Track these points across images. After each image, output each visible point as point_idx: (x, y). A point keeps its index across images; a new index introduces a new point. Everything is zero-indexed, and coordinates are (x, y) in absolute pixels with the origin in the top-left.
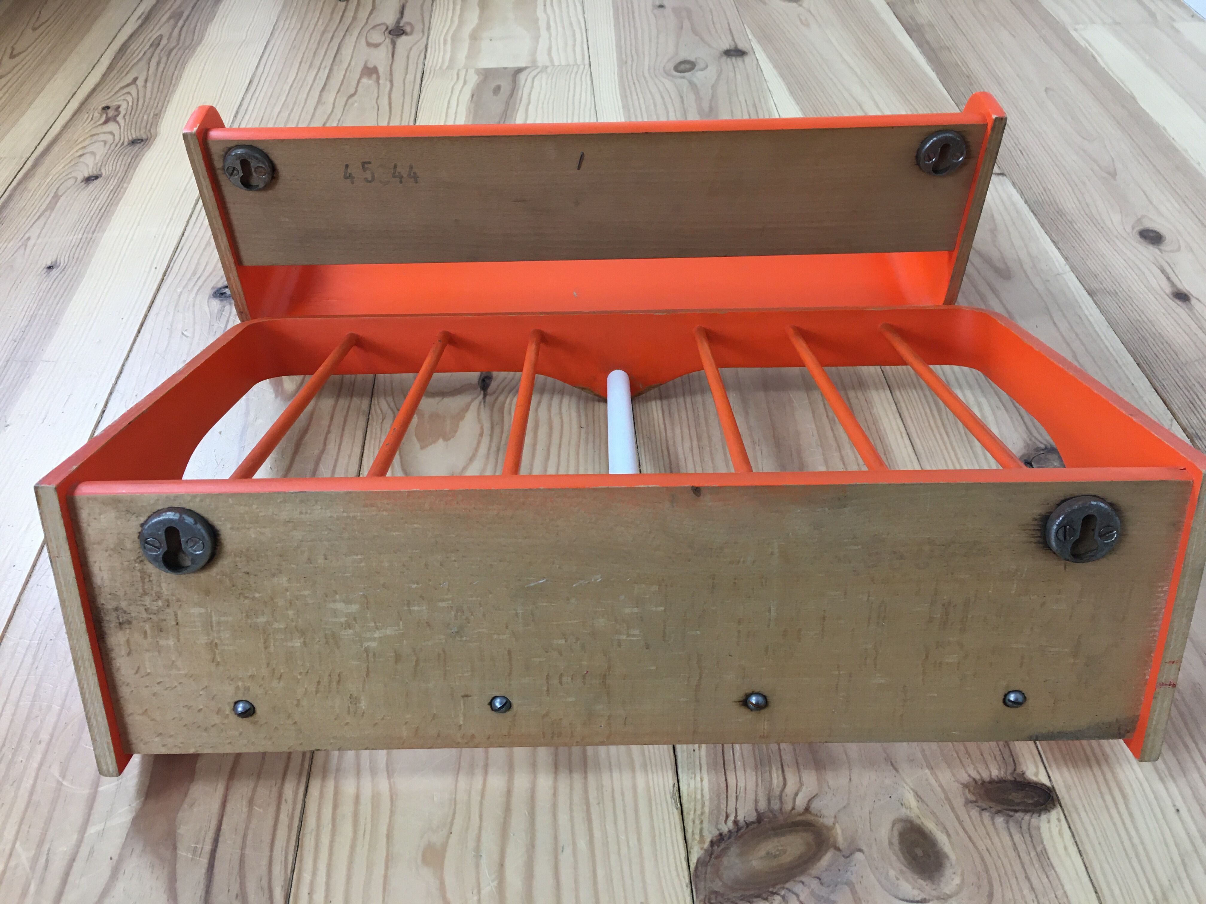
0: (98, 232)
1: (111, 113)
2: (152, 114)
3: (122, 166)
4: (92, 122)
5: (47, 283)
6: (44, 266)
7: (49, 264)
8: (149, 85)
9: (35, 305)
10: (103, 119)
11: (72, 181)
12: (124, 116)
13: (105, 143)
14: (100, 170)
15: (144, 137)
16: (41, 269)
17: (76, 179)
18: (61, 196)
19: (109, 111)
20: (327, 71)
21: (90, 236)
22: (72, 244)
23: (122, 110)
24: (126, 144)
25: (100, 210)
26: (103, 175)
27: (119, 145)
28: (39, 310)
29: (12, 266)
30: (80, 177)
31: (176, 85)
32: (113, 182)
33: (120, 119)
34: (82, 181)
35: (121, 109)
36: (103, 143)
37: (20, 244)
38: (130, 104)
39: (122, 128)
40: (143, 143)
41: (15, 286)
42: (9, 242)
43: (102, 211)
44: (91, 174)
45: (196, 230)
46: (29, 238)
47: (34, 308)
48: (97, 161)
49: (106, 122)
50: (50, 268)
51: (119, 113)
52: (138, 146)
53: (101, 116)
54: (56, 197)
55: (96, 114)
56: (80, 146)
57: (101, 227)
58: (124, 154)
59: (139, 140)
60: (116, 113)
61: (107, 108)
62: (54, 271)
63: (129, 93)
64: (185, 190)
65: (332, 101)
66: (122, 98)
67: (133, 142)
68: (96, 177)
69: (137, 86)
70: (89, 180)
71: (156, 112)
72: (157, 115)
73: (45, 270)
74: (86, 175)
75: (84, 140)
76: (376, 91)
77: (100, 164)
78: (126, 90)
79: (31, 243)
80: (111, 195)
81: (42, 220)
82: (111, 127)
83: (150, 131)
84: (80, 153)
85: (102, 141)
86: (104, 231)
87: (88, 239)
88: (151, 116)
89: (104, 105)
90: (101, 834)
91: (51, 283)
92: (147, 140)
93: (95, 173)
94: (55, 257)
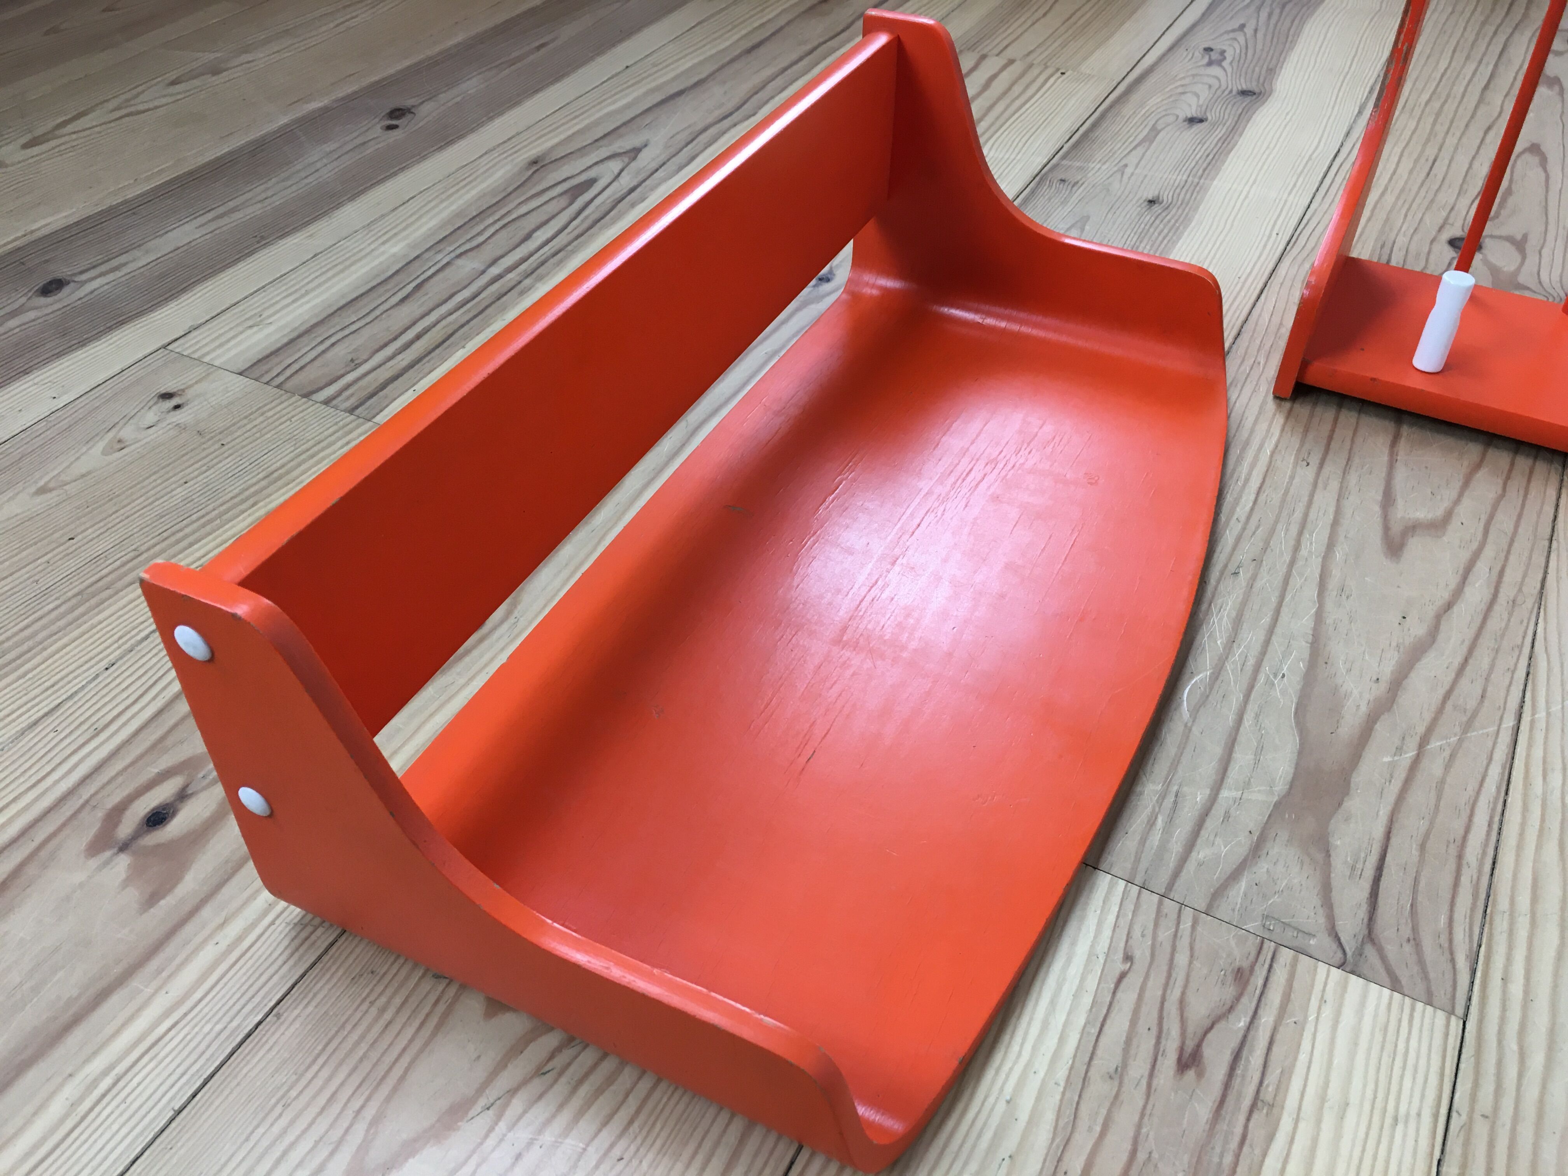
0: (1206, 179)
1: (1215, 56)
2: (1265, 67)
3: (1231, 117)
4: (1193, 61)
5: (1148, 218)
6: (1144, 198)
7: (1150, 198)
8: (1260, 35)
9: (1136, 237)
10: (1206, 60)
11: (1171, 119)
12: (1231, 63)
13: (1210, 86)
14: (1205, 113)
15: (1257, 90)
16: (1141, 201)
17: (1178, 117)
18: (1160, 131)
19: (1212, 53)
20: (1491, 67)
21: (1196, 180)
22: (1176, 184)
23: (1229, 56)
24: (1234, 92)
25: (1208, 156)
26: (1210, 118)
27: (1226, 92)
28: (1141, 242)
29: (1108, 190)
30: (1182, 116)
31: (1294, 43)
32: (1220, 132)
33: (1225, 64)
34: (1185, 121)
35: (1226, 54)
36: (1207, 86)
37: (1116, 169)
38: (1238, 51)
39: (1229, 75)
40: (1254, 97)
41: (1113, 211)
42: (1105, 163)
43: (1211, 157)
44: (1195, 115)
45: (1325, 206)
46: (1126, 166)
47: (1135, 239)
48: (1201, 102)
49: (1210, 63)
50: (1151, 202)
51: (1225, 58)
52: (1248, 99)
53: (1203, 57)
54: (1155, 131)
55: (1197, 54)
56: (1179, 83)
57: (1208, 174)
58: (1232, 103)
59: (1250, 92)
60: (1220, 58)
61: (1208, 50)
62: (1156, 208)
63: (1235, 39)
64: (1310, 158)
65: (1499, 103)
66: (1228, 43)
67: (1244, 93)
68: (1201, 121)
69: (1245, 34)
70: (1192, 121)
71: (1270, 67)
72: (1271, 70)
73: (1146, 203)
74: (1189, 116)
75: (1184, 78)
76: (1559, 105)
77: (1204, 108)
78: (1232, 35)
79: (1129, 171)
80: (1220, 144)
81: (1140, 150)
82: (1215, 70)
83: (1263, 84)
84: (1180, 90)
85: (1206, 84)
86: (1213, 179)
87: (1195, 184)
88: (1264, 72)
89: (1206, 46)
90: (1238, 802)
91: (1153, 218)
92: (1260, 93)
93: (1199, 115)
94: (1156, 193)
